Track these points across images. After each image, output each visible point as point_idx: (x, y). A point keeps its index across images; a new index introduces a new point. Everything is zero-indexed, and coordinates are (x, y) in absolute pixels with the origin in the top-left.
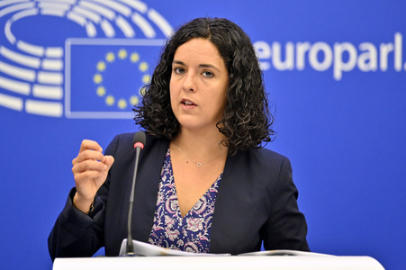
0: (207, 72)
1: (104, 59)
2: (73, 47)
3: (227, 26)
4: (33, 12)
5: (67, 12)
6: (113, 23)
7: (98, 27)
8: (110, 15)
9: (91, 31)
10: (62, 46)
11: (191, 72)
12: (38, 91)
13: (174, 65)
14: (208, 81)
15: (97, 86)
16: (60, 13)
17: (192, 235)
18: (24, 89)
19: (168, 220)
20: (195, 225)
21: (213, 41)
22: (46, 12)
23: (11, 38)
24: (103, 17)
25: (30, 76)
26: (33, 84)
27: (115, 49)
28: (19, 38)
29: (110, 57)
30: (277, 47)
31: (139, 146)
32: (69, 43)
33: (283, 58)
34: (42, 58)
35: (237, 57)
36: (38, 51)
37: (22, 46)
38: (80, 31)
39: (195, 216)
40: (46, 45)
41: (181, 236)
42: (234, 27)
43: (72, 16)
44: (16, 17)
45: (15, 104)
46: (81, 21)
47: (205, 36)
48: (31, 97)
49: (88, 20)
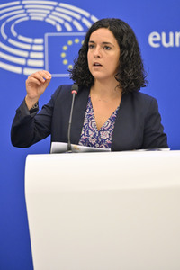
0: (106, 46)
1: (66, 44)
2: (49, 37)
3: (119, 22)
4: (27, 19)
5: (45, 18)
6: (71, 24)
7: (63, 26)
8: (69, 19)
9: (59, 28)
10: (43, 37)
11: (98, 47)
12: (31, 63)
13: (90, 44)
14: (108, 52)
15: (63, 59)
16: (41, 19)
17: (103, 141)
18: (22, 62)
19: (90, 133)
20: (105, 135)
21: (111, 30)
22: (33, 18)
23: (15, 34)
24: (65, 20)
25: (25, 54)
26: (28, 58)
27: (73, 38)
28: (18, 34)
29: (70, 43)
30: (164, 35)
31: (74, 92)
32: (47, 35)
33: (168, 41)
34: (32, 44)
35: (125, 38)
36: (30, 40)
37: (21, 38)
38: (53, 29)
39: (105, 130)
40: (34, 37)
41: (97, 142)
42: (124, 23)
43: (48, 20)
44: (17, 22)
45: (18, 70)
46: (53, 23)
47: (106, 27)
48: (26, 66)
49: (57, 22)
